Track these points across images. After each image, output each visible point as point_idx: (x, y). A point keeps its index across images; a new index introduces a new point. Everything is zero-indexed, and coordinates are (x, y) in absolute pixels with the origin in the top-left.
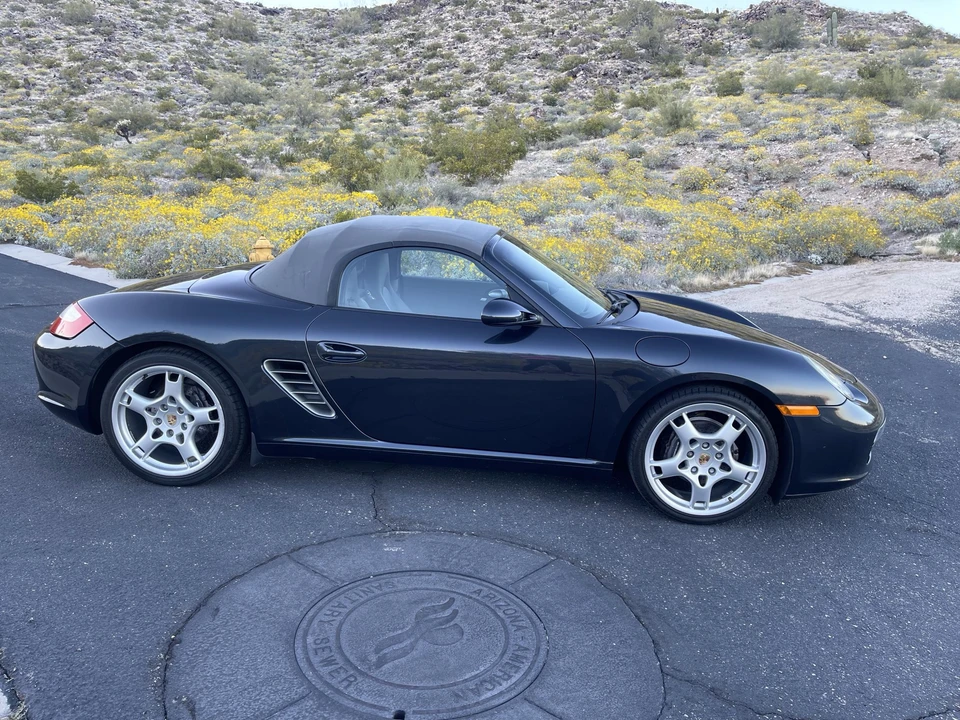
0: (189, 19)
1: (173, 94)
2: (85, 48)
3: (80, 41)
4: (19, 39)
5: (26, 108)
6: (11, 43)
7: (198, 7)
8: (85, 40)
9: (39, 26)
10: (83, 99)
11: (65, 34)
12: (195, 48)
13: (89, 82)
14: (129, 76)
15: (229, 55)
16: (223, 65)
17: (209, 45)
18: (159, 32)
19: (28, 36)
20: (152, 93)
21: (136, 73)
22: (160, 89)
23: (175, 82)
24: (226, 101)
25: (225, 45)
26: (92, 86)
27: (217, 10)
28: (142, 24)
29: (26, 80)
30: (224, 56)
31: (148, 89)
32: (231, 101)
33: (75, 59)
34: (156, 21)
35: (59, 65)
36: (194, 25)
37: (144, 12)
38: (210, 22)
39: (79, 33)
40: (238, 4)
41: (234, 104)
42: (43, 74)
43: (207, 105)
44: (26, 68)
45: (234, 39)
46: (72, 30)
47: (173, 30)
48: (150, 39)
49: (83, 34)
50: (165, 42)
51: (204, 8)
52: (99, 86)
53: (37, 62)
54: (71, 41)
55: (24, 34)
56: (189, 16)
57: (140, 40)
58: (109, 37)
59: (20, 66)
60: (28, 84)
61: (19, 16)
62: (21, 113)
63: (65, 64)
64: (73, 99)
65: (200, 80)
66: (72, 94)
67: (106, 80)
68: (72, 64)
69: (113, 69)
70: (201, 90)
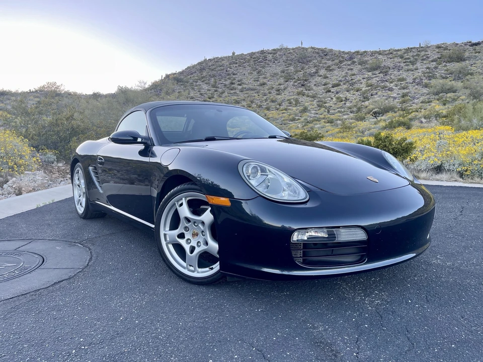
0: (428, 58)
1: (410, 94)
2: (374, 81)
3: (372, 78)
4: (348, 81)
5: (343, 110)
6: (344, 84)
7: (434, 51)
8: (375, 77)
9: (357, 74)
10: (367, 103)
11: (367, 76)
12: (428, 70)
13: (372, 95)
14: (391, 90)
15: (446, 71)
16: (441, 76)
17: (436, 68)
18: (411, 67)
19: (352, 80)
20: (399, 96)
21: (394, 88)
22: (403, 93)
23: (412, 89)
24: (437, 94)
25: (445, 66)
26: (373, 97)
27: (445, 50)
28: (402, 65)
29: (346, 98)
30: (443, 72)
31: (398, 94)
32: (439, 93)
33: (368, 86)
34: (410, 62)
35: (361, 90)
36: (431, 59)
37: (406, 59)
38: (439, 56)
39: (373, 74)
40: (457, 44)
41: (441, 95)
42: (354, 94)
43: (426, 97)
44: (347, 93)
45: (451, 62)
46: (370, 74)
47: (418, 65)
48: (405, 71)
49: (375, 74)
50: (413, 71)
51: (437, 51)
52: (376, 96)
53: (352, 90)
54: (369, 79)
55: (350, 79)
56: (428, 56)
57: (401, 72)
58: (386, 73)
59: (346, 92)
60: (346, 99)
61: (351, 72)
62: (339, 112)
63: (363, 89)
64: (363, 103)
65: (426, 86)
66: (363, 101)
67: (379, 93)
68: (367, 88)
69: (384, 88)
70: (425, 90)
